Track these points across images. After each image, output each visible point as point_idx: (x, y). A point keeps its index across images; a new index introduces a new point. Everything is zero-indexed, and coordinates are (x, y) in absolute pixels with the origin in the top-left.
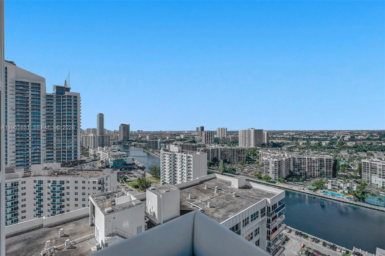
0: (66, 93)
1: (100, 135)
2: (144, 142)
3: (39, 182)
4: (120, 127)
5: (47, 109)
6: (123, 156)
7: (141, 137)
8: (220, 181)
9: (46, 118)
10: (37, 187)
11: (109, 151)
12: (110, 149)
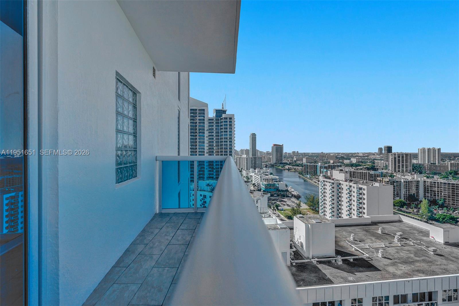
0: (224, 116)
1: (252, 156)
2: (300, 165)
3: (203, 196)
4: (273, 148)
5: (209, 132)
6: (276, 181)
7: (297, 160)
8: (407, 227)
9: (208, 140)
10: (203, 201)
11: (260, 173)
12: (262, 172)
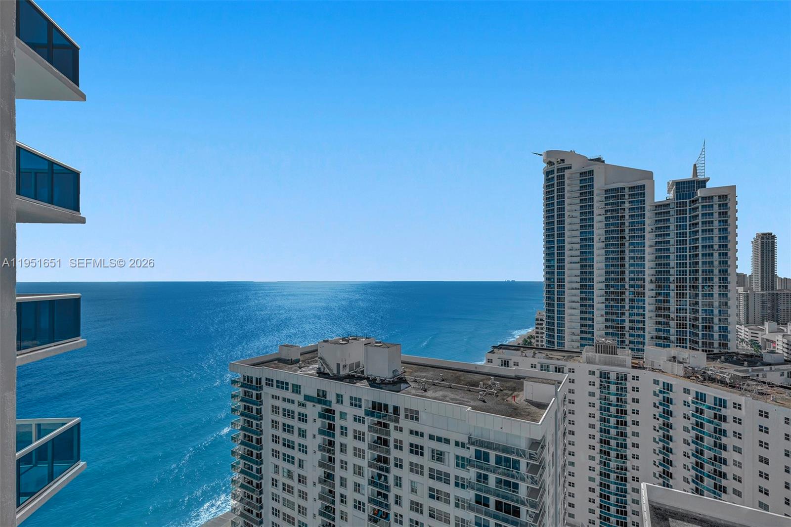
3: (664, 386)
5: (656, 235)
10: (661, 396)
